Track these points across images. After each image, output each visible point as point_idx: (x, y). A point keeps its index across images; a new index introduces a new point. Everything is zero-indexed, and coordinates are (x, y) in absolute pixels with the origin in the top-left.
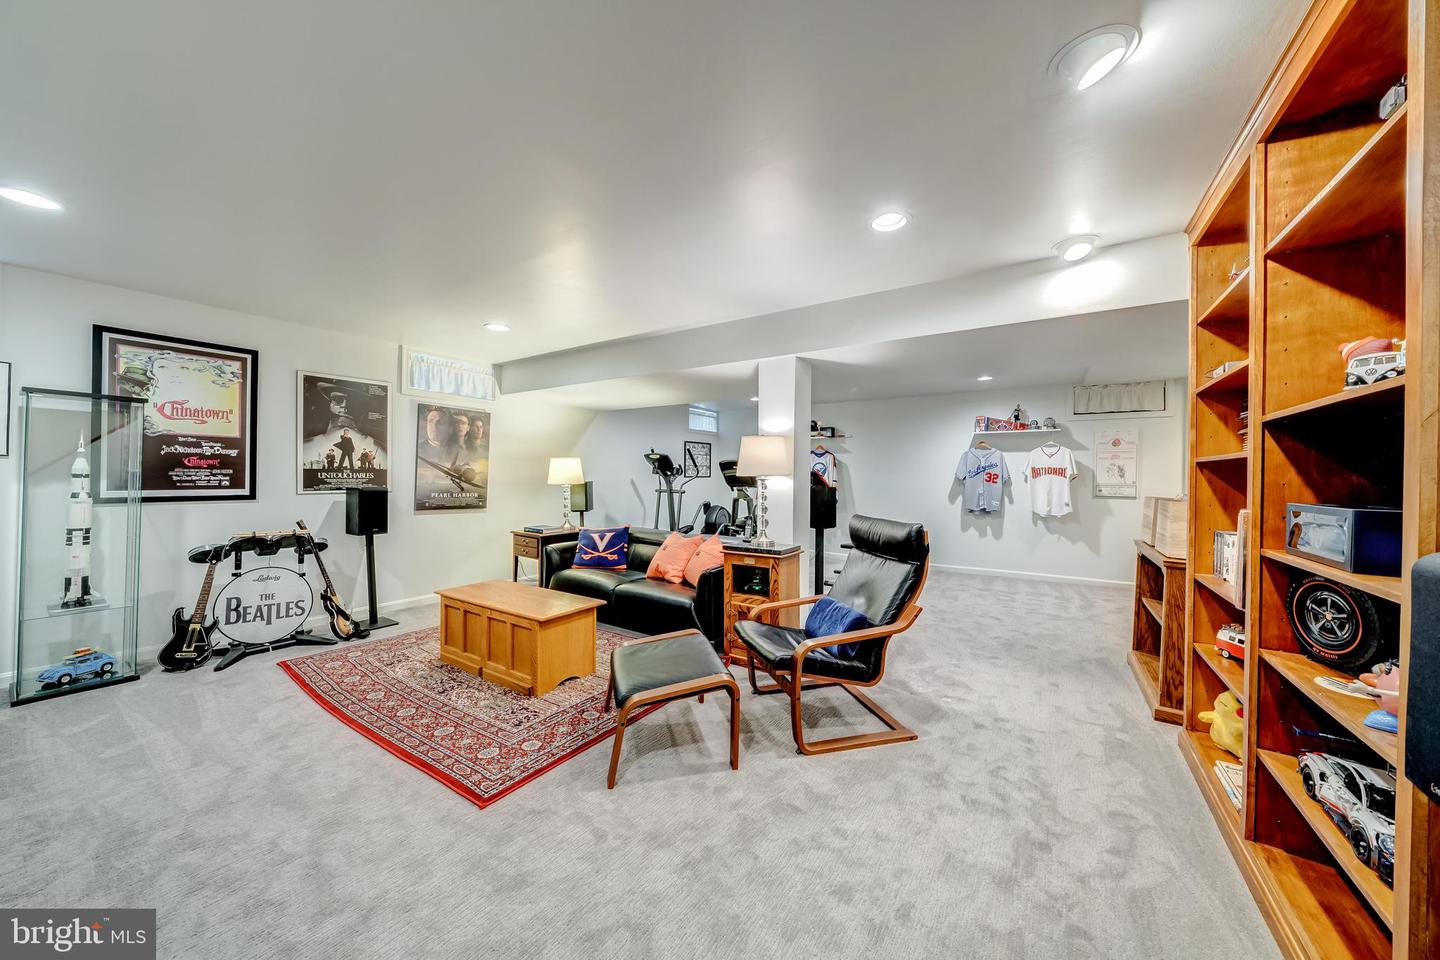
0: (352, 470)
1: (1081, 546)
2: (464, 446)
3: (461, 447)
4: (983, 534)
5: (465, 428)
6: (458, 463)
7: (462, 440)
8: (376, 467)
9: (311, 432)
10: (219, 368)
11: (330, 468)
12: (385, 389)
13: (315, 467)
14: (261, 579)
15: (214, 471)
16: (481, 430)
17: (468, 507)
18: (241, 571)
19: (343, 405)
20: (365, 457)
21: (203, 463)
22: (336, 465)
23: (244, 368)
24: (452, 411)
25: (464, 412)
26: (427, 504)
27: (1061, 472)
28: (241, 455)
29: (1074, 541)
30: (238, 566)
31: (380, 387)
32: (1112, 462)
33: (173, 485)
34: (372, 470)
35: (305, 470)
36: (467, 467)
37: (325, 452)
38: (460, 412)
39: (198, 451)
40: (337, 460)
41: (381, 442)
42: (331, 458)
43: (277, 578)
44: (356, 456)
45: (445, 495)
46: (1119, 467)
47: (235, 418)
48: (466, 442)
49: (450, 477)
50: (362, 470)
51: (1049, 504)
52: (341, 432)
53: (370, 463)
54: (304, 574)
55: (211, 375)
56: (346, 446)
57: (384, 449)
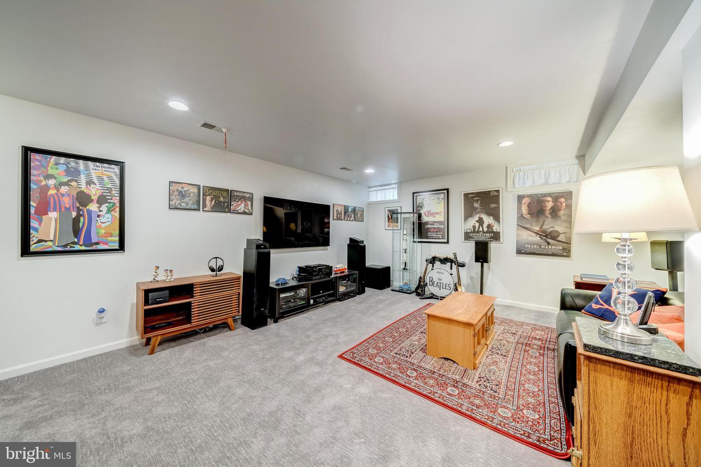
0: (483, 232)
2: (549, 216)
3: (547, 217)
5: (550, 205)
6: (544, 227)
8: (495, 230)
9: (467, 217)
10: (438, 198)
11: (474, 232)
12: (498, 191)
13: (468, 231)
14: (438, 272)
15: (438, 233)
16: (564, 204)
17: (553, 255)
18: (434, 268)
19: (479, 203)
20: (489, 226)
21: (435, 230)
22: (476, 230)
23: (445, 196)
24: (539, 196)
25: (550, 195)
26: (523, 251)
28: (444, 227)
30: (433, 267)
31: (495, 191)
33: (428, 238)
34: (493, 232)
35: (465, 232)
36: (552, 229)
37: (472, 225)
38: (545, 195)
39: (434, 226)
40: (477, 228)
41: (497, 218)
42: (474, 227)
43: (443, 273)
44: (485, 225)
45: (535, 246)
47: (443, 214)
48: (551, 214)
49: (538, 236)
50: (487, 232)
52: (478, 215)
53: (491, 229)
54: (452, 274)
55: (436, 201)
56: (481, 221)
57: (499, 222)
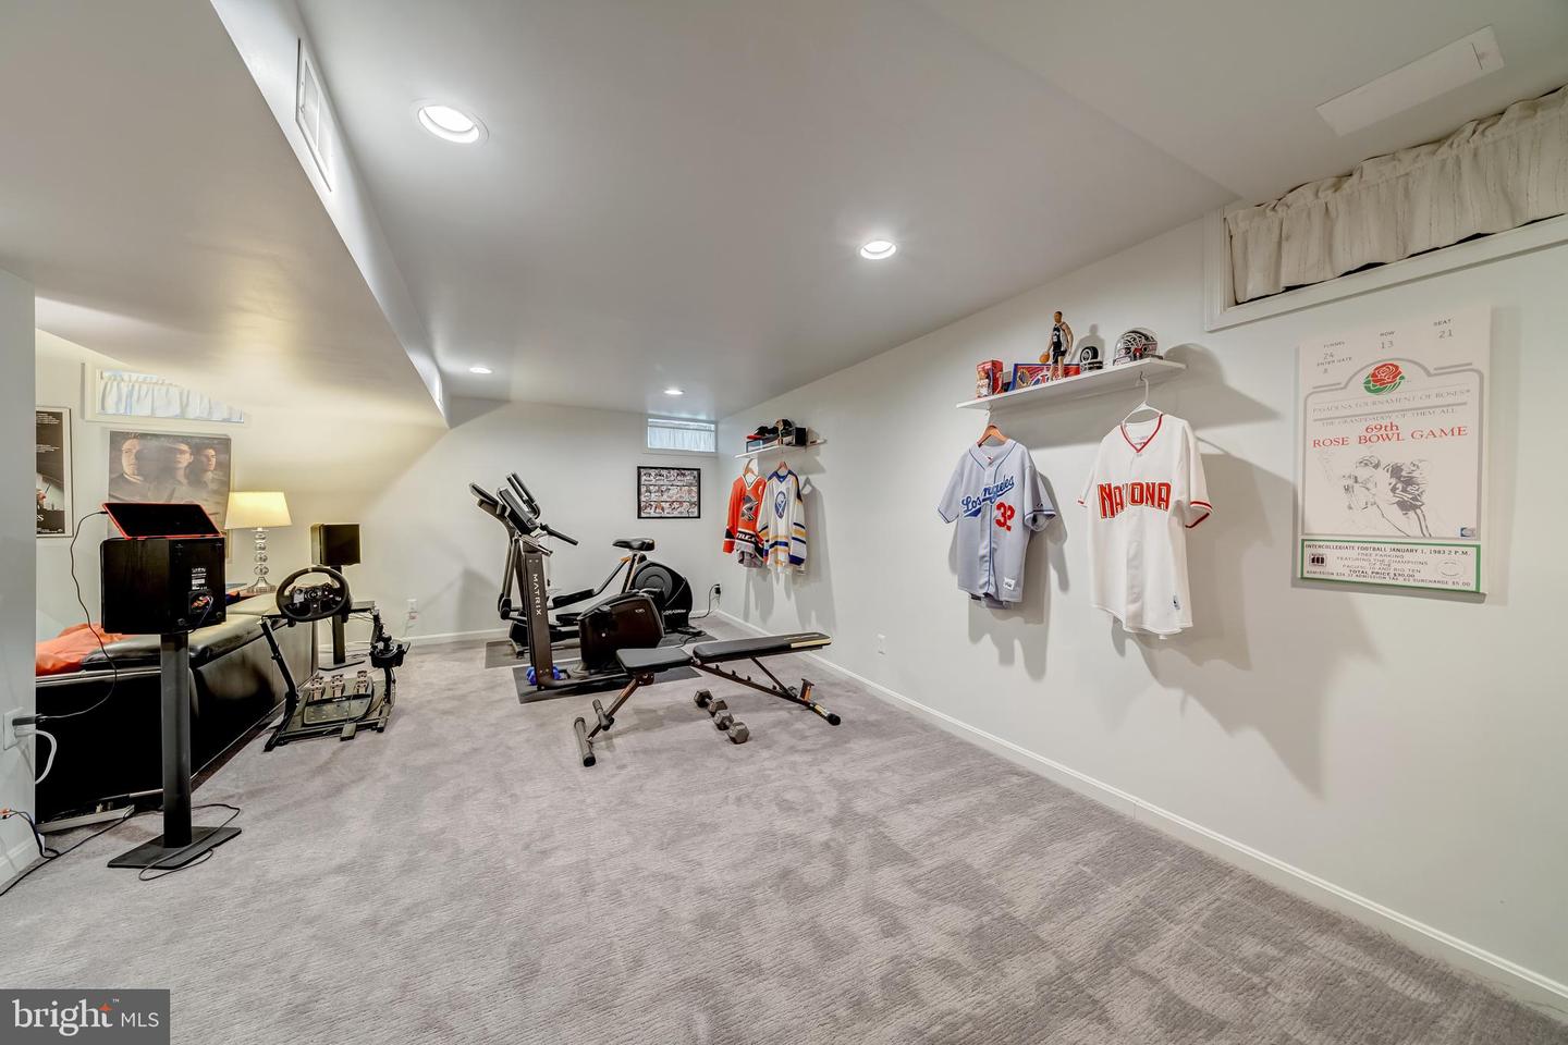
1: (1252, 741)
2: (184, 481)
3: (180, 482)
4: (1006, 658)
5: (185, 460)
7: (180, 475)
8: (48, 509)
12: (59, 416)
16: (215, 460)
24: (165, 438)
25: (184, 439)
27: (1153, 495)
29: (1230, 719)
31: (53, 414)
32: (1364, 451)
34: (42, 513)
38: (177, 439)
46: (1396, 471)
48: (187, 477)
51: (1136, 595)
